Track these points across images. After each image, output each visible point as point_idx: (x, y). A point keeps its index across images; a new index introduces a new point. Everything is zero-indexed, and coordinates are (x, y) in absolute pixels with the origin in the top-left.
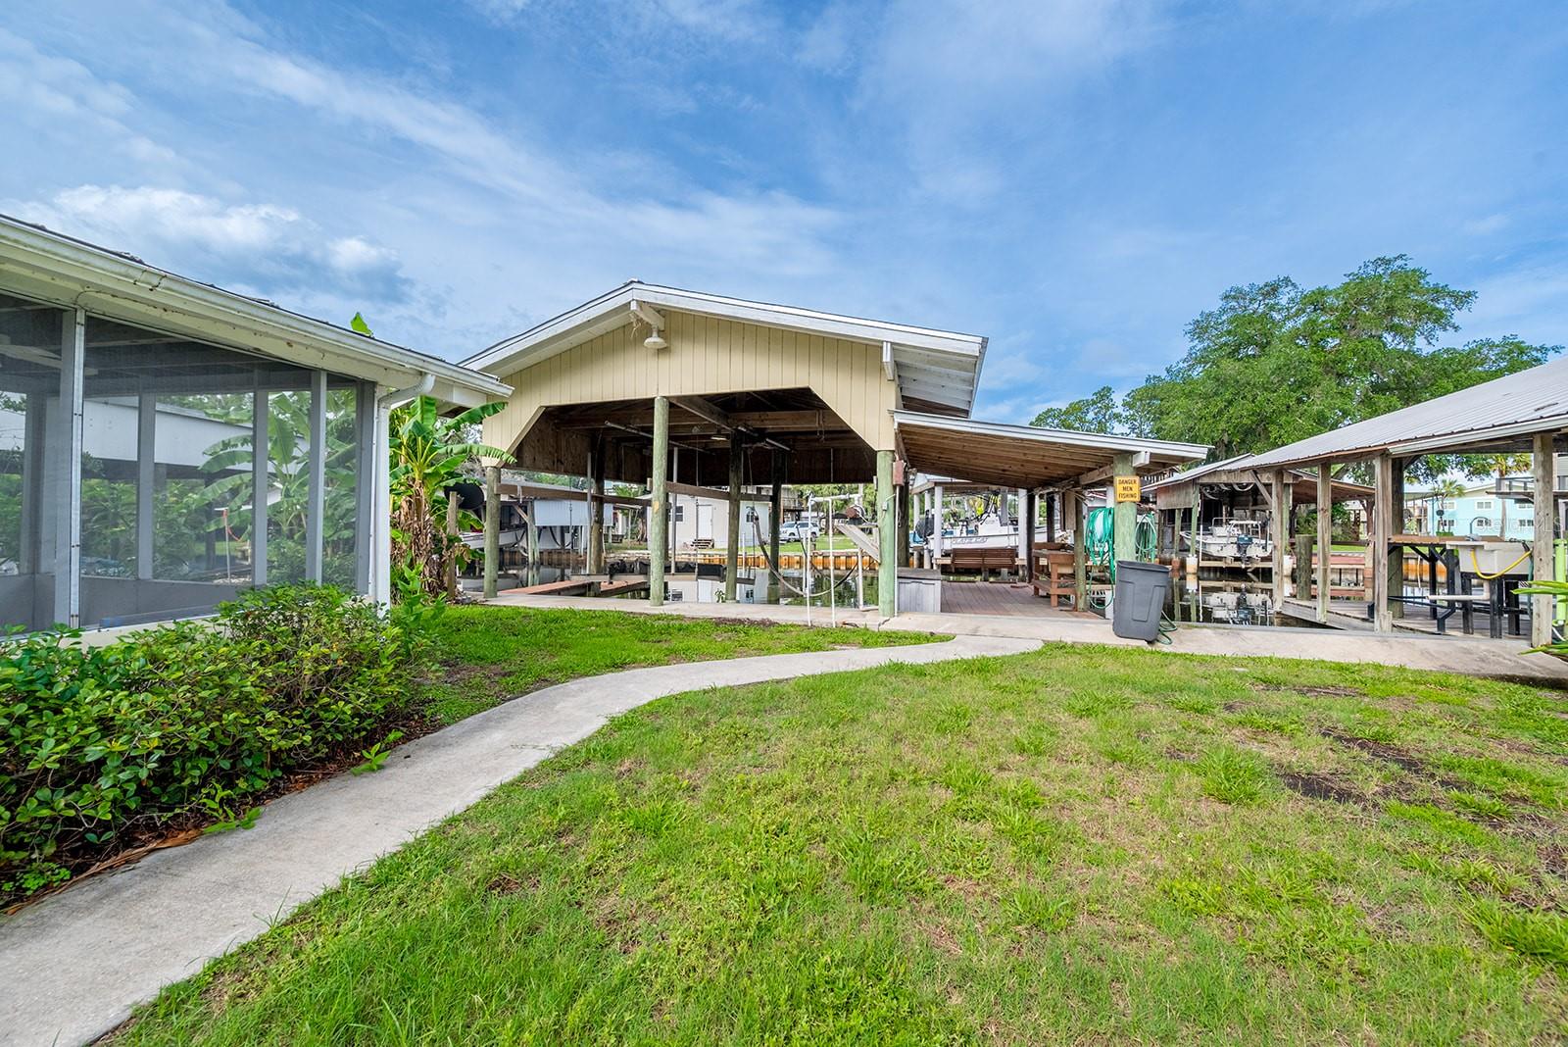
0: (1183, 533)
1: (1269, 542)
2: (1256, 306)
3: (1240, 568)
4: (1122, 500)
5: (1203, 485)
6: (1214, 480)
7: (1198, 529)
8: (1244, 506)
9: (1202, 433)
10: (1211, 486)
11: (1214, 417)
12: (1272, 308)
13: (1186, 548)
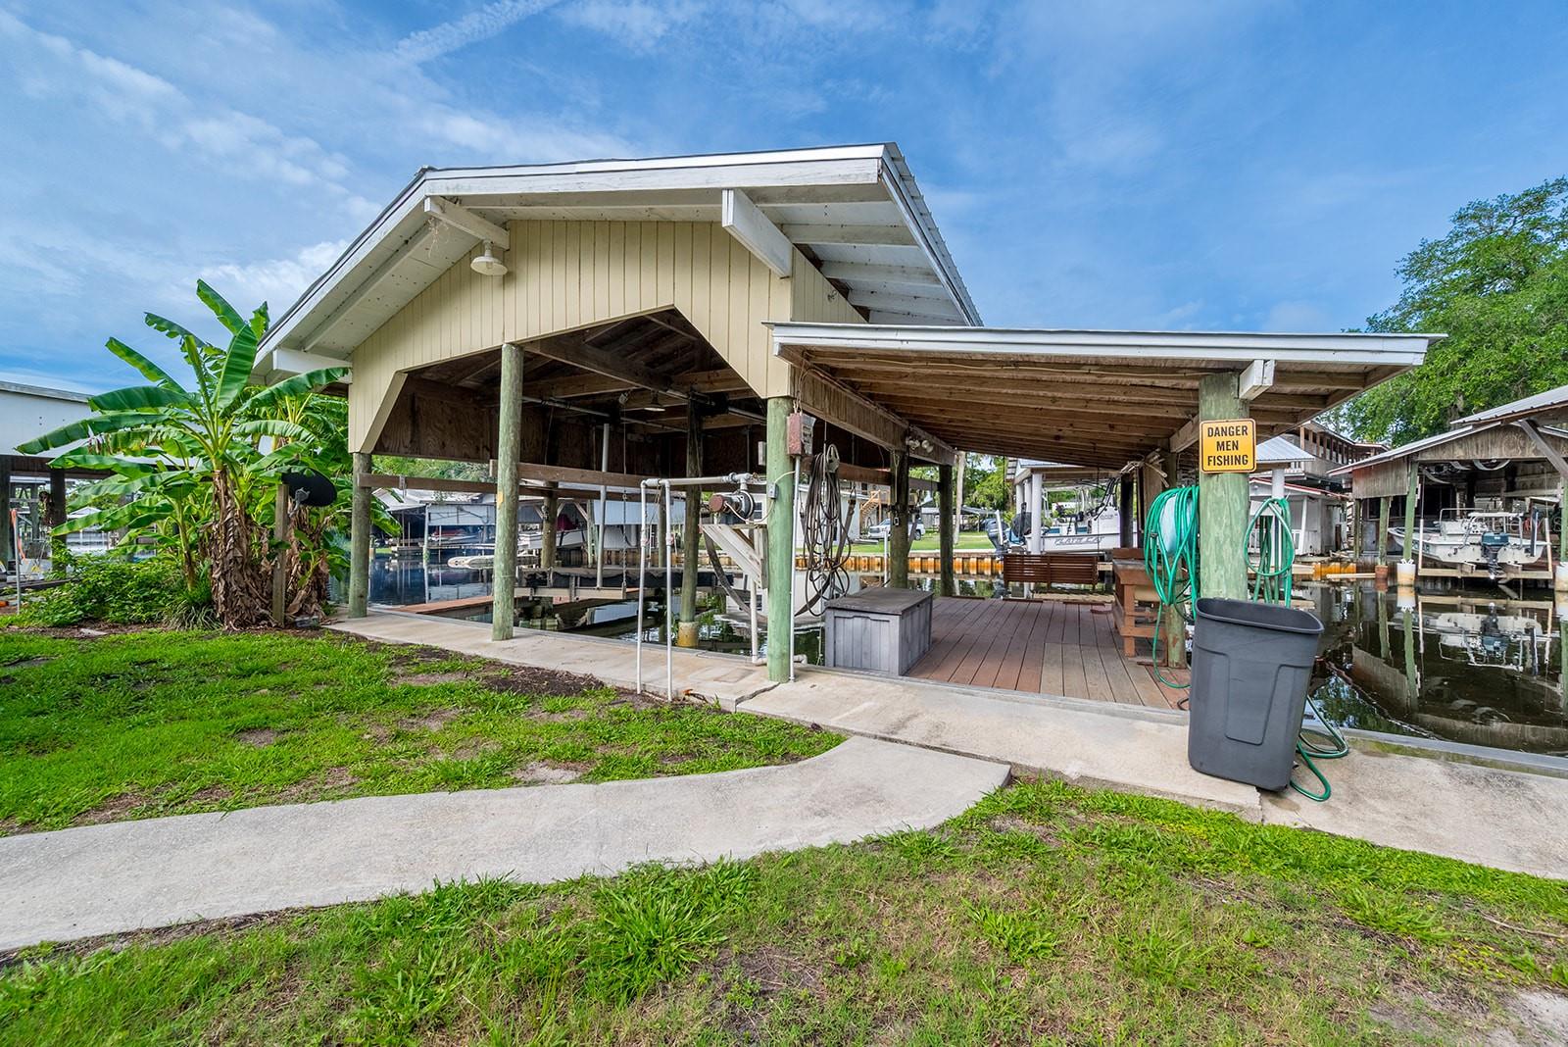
0: (1392, 531)
1: (1536, 543)
2: (1509, 225)
3: (1488, 579)
4: (1217, 468)
5: (1423, 464)
6: (1444, 456)
7: (1417, 524)
8: (1492, 492)
9: (1423, 397)
10: (1438, 466)
11: (1442, 374)
12: (1536, 224)
13: (1399, 549)
